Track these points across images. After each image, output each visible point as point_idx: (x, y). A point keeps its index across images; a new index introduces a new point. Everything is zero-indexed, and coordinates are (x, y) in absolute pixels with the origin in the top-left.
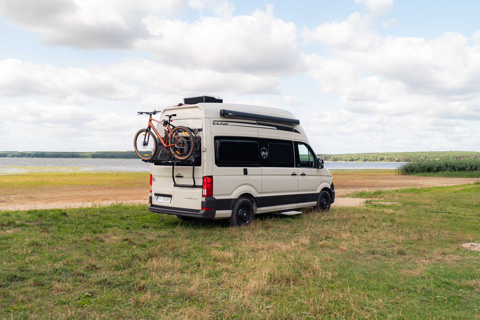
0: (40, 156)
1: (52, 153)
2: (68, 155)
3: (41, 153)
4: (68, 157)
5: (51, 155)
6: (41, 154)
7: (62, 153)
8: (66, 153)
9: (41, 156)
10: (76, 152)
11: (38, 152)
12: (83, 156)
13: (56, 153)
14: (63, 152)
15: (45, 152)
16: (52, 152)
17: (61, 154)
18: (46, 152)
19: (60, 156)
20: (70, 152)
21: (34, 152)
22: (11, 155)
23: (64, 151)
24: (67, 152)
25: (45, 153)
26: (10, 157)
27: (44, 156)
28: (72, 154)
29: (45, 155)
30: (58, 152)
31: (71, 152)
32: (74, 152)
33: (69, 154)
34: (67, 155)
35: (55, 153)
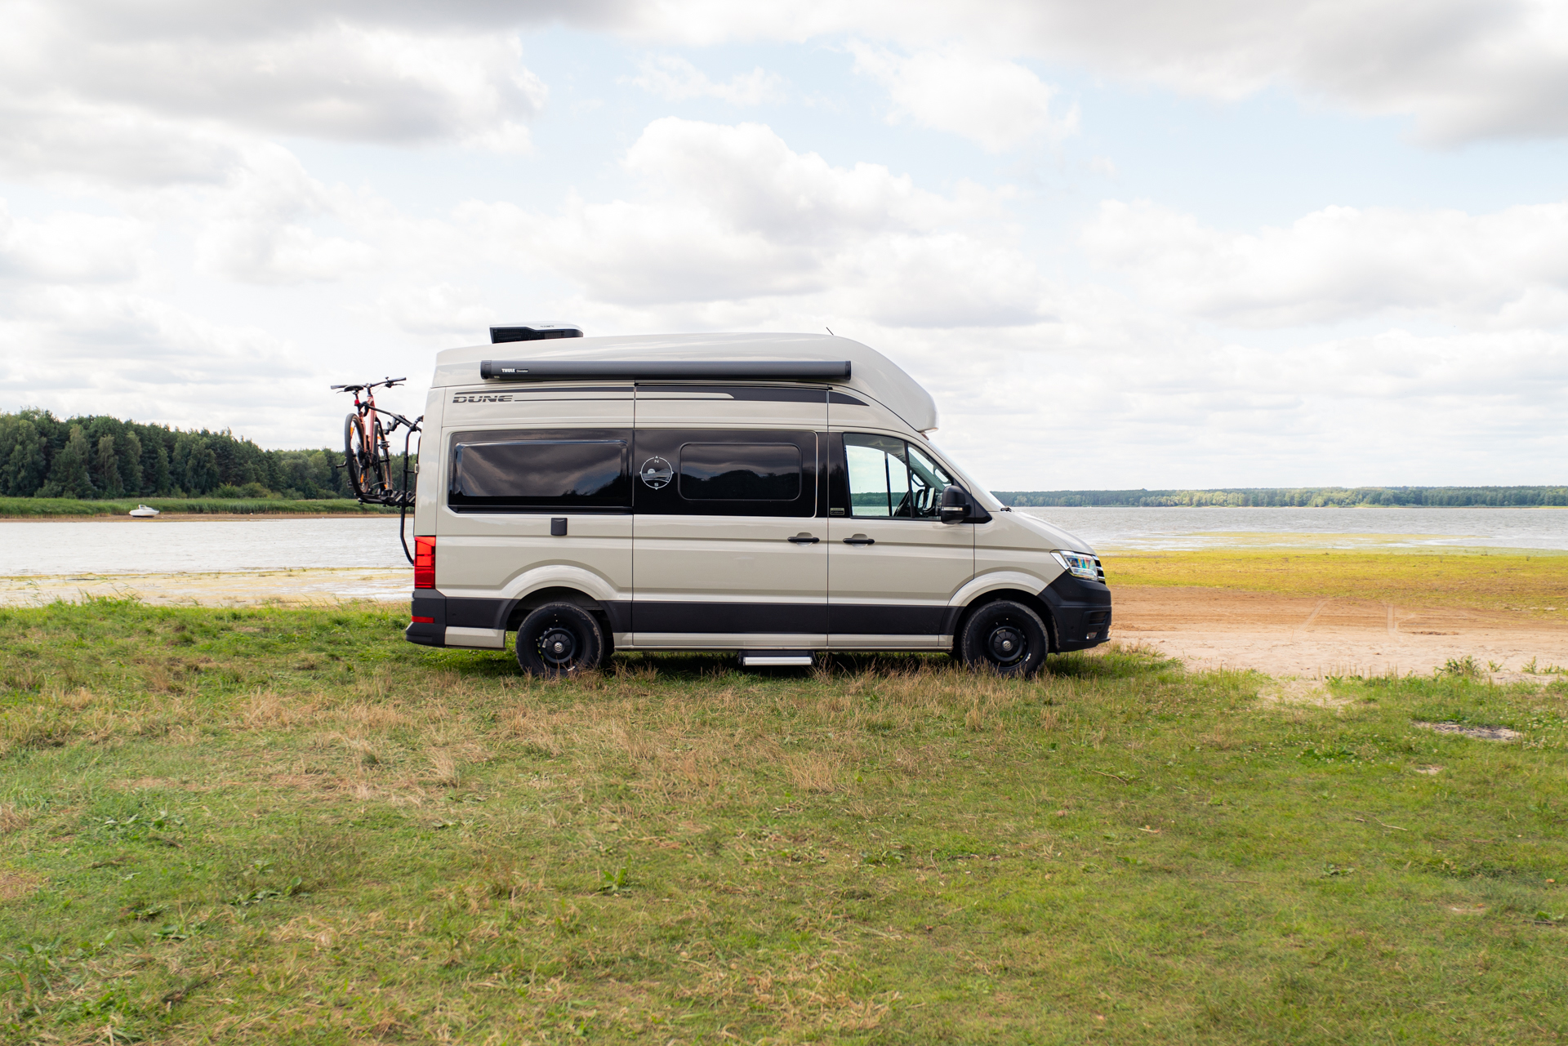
0: (1408, 502)
1: (1450, 493)
2: (1505, 497)
3: (1414, 492)
4: (1502, 504)
5: (1445, 499)
6: (1412, 495)
7: (1481, 492)
8: (1496, 489)
9: (1414, 503)
10: (1529, 488)
11: (1405, 488)
12: (1557, 501)
13: (1462, 492)
14: (1487, 488)
15: (1427, 489)
16: (1449, 489)
17: (1479, 495)
18: (1432, 488)
19: (1476, 502)
20: (1509, 488)
21: (1392, 488)
22: (1320, 500)
23: (1491, 485)
24: (1500, 488)
25: (1425, 493)
26: (1317, 506)
27: (1423, 500)
28: (1516, 495)
29: (1426, 497)
30: (1469, 488)
31: (1514, 488)
32: (1523, 487)
33: (1507, 494)
34: (1500, 495)
35: (1457, 492)
